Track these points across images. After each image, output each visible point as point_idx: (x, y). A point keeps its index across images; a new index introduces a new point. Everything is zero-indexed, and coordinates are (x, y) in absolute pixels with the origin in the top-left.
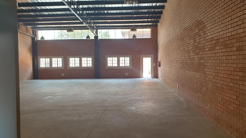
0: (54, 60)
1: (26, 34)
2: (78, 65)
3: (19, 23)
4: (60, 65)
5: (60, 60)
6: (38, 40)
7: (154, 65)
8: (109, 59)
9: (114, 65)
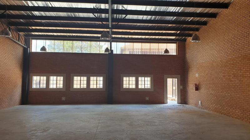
0: (53, 79)
1: (18, 42)
2: (85, 86)
3: (11, 27)
4: (61, 85)
5: (61, 79)
6: (31, 52)
7: (181, 87)
8: (125, 78)
9: (131, 87)
